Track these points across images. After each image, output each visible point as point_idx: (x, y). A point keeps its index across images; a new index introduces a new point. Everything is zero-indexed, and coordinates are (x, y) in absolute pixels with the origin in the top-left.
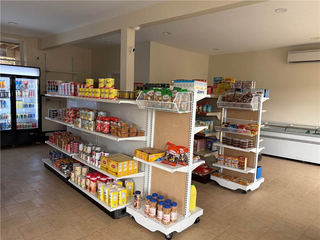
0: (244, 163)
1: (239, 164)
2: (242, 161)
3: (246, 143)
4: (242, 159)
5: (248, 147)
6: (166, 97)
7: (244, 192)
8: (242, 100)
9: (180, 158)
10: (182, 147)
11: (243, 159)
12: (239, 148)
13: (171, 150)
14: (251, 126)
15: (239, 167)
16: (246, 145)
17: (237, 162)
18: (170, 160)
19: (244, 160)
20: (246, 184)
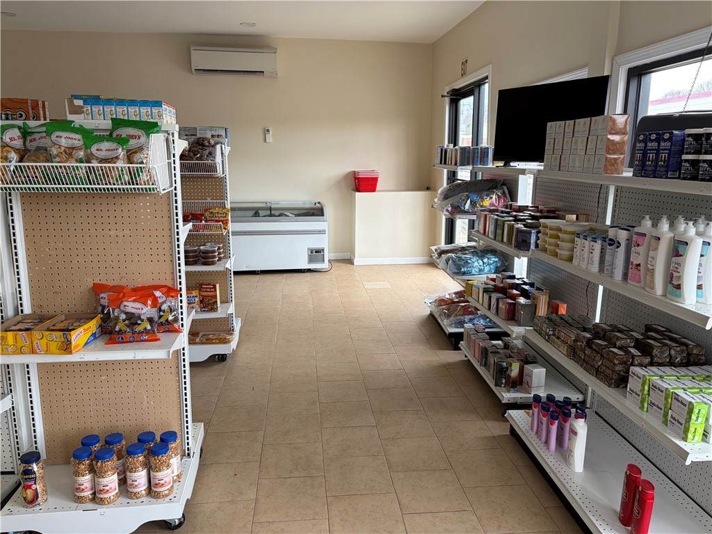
0: (215, 297)
1: (201, 302)
2: (209, 293)
3: (214, 252)
4: (208, 290)
5: (218, 260)
6: (104, 149)
7: (222, 358)
8: (192, 154)
9: (160, 317)
10: (157, 288)
11: (211, 288)
12: (199, 267)
13: (125, 303)
14: (212, 213)
15: (204, 307)
16: (214, 257)
17: (197, 299)
18: (138, 329)
19: (216, 290)
20: (226, 340)
